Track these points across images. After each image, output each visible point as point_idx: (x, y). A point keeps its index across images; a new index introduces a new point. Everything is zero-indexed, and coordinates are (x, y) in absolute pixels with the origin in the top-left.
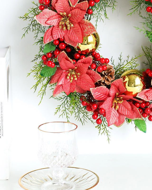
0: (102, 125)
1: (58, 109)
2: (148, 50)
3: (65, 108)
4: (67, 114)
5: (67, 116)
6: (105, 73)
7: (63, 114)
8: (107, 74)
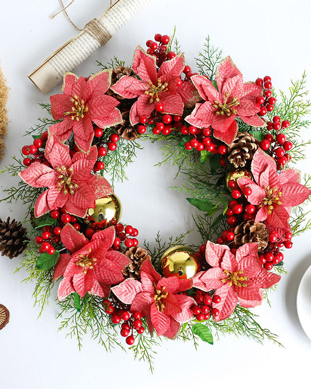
0: (141, 347)
1: (64, 323)
2: (200, 221)
3: (76, 323)
4: (79, 333)
5: (78, 337)
6: (134, 257)
7: (73, 333)
8: (137, 259)
